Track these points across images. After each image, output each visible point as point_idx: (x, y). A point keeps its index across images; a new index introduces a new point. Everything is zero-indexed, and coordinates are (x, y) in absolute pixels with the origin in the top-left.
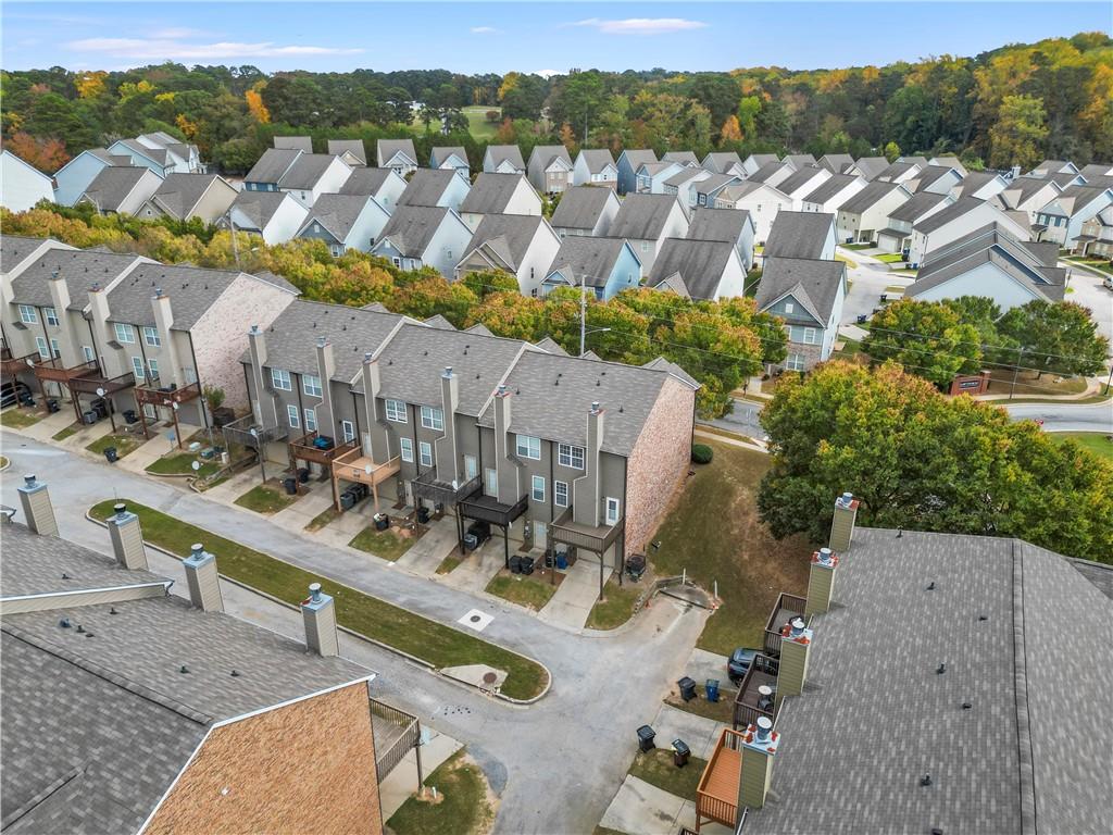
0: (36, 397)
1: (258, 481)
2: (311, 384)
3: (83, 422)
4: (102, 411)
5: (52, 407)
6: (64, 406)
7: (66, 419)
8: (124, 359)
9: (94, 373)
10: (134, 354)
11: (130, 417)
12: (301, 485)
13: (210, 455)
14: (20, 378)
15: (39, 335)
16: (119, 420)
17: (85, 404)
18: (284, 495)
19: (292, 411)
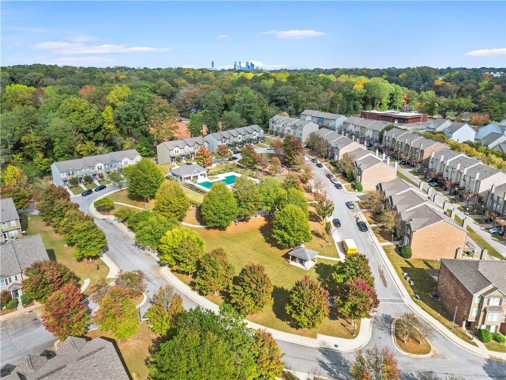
0: (443, 187)
1: (480, 218)
2: (501, 200)
3: (450, 194)
4: (455, 193)
5: (446, 190)
6: (448, 190)
7: (448, 192)
8: (465, 184)
9: (457, 185)
10: (467, 183)
11: (460, 196)
12: (489, 222)
13: (473, 209)
14: (442, 182)
15: (450, 174)
16: (458, 196)
17: (452, 191)
18: (484, 222)
19: (495, 205)
